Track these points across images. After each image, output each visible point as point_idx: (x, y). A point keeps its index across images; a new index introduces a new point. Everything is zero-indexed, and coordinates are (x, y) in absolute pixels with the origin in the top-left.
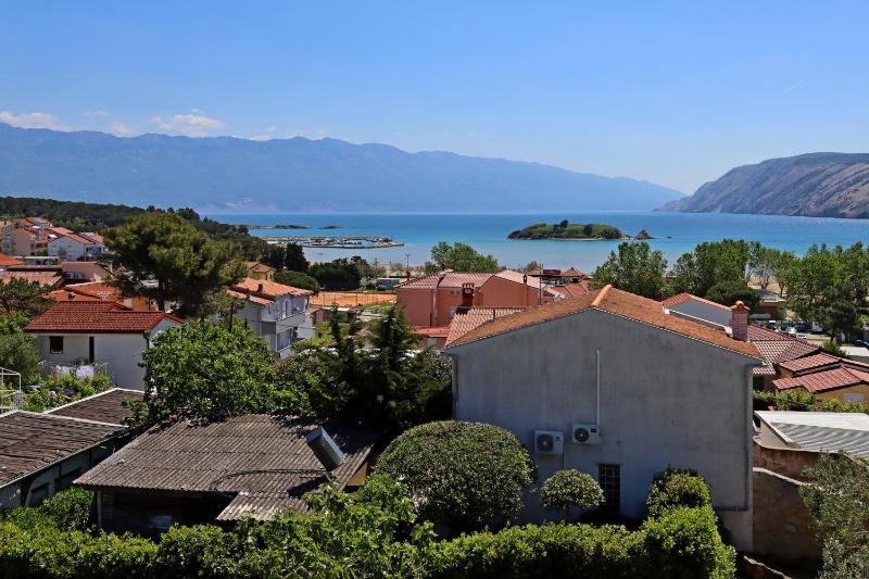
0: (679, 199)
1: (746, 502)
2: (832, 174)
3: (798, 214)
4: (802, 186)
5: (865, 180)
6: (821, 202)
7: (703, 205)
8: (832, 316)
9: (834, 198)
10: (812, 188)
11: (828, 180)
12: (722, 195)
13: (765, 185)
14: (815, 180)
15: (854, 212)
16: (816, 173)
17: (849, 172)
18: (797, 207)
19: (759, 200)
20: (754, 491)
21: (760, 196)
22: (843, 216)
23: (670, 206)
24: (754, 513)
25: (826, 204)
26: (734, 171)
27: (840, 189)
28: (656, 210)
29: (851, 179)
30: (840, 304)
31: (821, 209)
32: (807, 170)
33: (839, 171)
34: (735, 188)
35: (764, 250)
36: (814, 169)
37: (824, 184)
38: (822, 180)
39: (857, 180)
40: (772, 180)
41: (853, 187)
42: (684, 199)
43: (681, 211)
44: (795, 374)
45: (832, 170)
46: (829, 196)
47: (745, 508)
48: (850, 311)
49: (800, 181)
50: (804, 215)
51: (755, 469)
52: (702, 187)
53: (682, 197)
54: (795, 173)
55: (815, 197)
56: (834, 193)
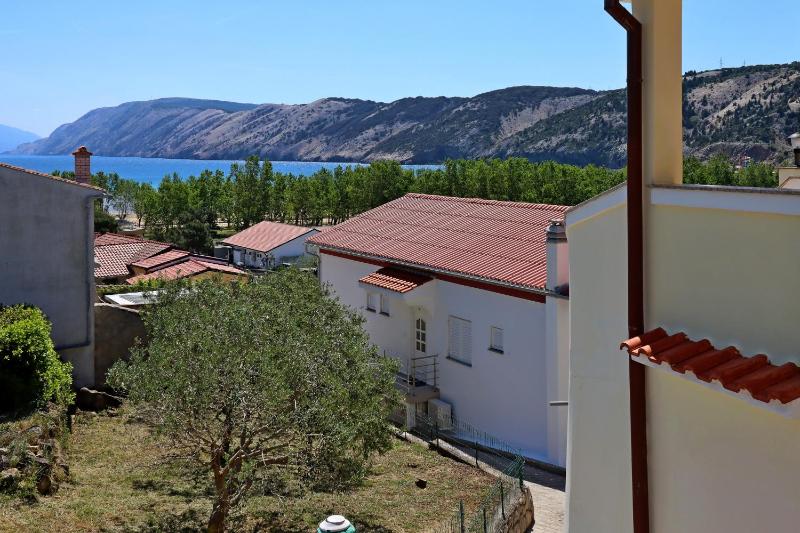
0: (32, 141)
1: (87, 338)
2: (187, 118)
3: (156, 156)
4: (159, 129)
5: (215, 124)
6: (177, 145)
7: (59, 148)
8: (186, 236)
9: (190, 140)
10: (169, 131)
11: (184, 123)
12: (80, 136)
13: (125, 127)
14: (171, 123)
15: (205, 154)
16: (171, 117)
17: (202, 116)
18: (155, 149)
19: (118, 143)
20: (96, 326)
21: (118, 139)
22: (197, 157)
23: (23, 148)
24: (96, 348)
25: (182, 146)
26: (93, 113)
27: (194, 133)
28: (7, 153)
29: (204, 123)
30: (193, 224)
31: (177, 151)
32: (164, 114)
33: (193, 115)
34: (93, 130)
35: (122, 181)
36: (169, 113)
37: (180, 126)
38: (177, 124)
39: (208, 125)
40: (130, 123)
41: (205, 131)
42: (39, 141)
43: (35, 154)
44: (147, 271)
45: (187, 114)
46: (184, 139)
47: (87, 343)
48: (201, 230)
49: (157, 124)
50: (162, 157)
51: (96, 304)
52: (58, 129)
53: (35, 139)
54: (154, 116)
55: (172, 140)
56: (189, 136)
